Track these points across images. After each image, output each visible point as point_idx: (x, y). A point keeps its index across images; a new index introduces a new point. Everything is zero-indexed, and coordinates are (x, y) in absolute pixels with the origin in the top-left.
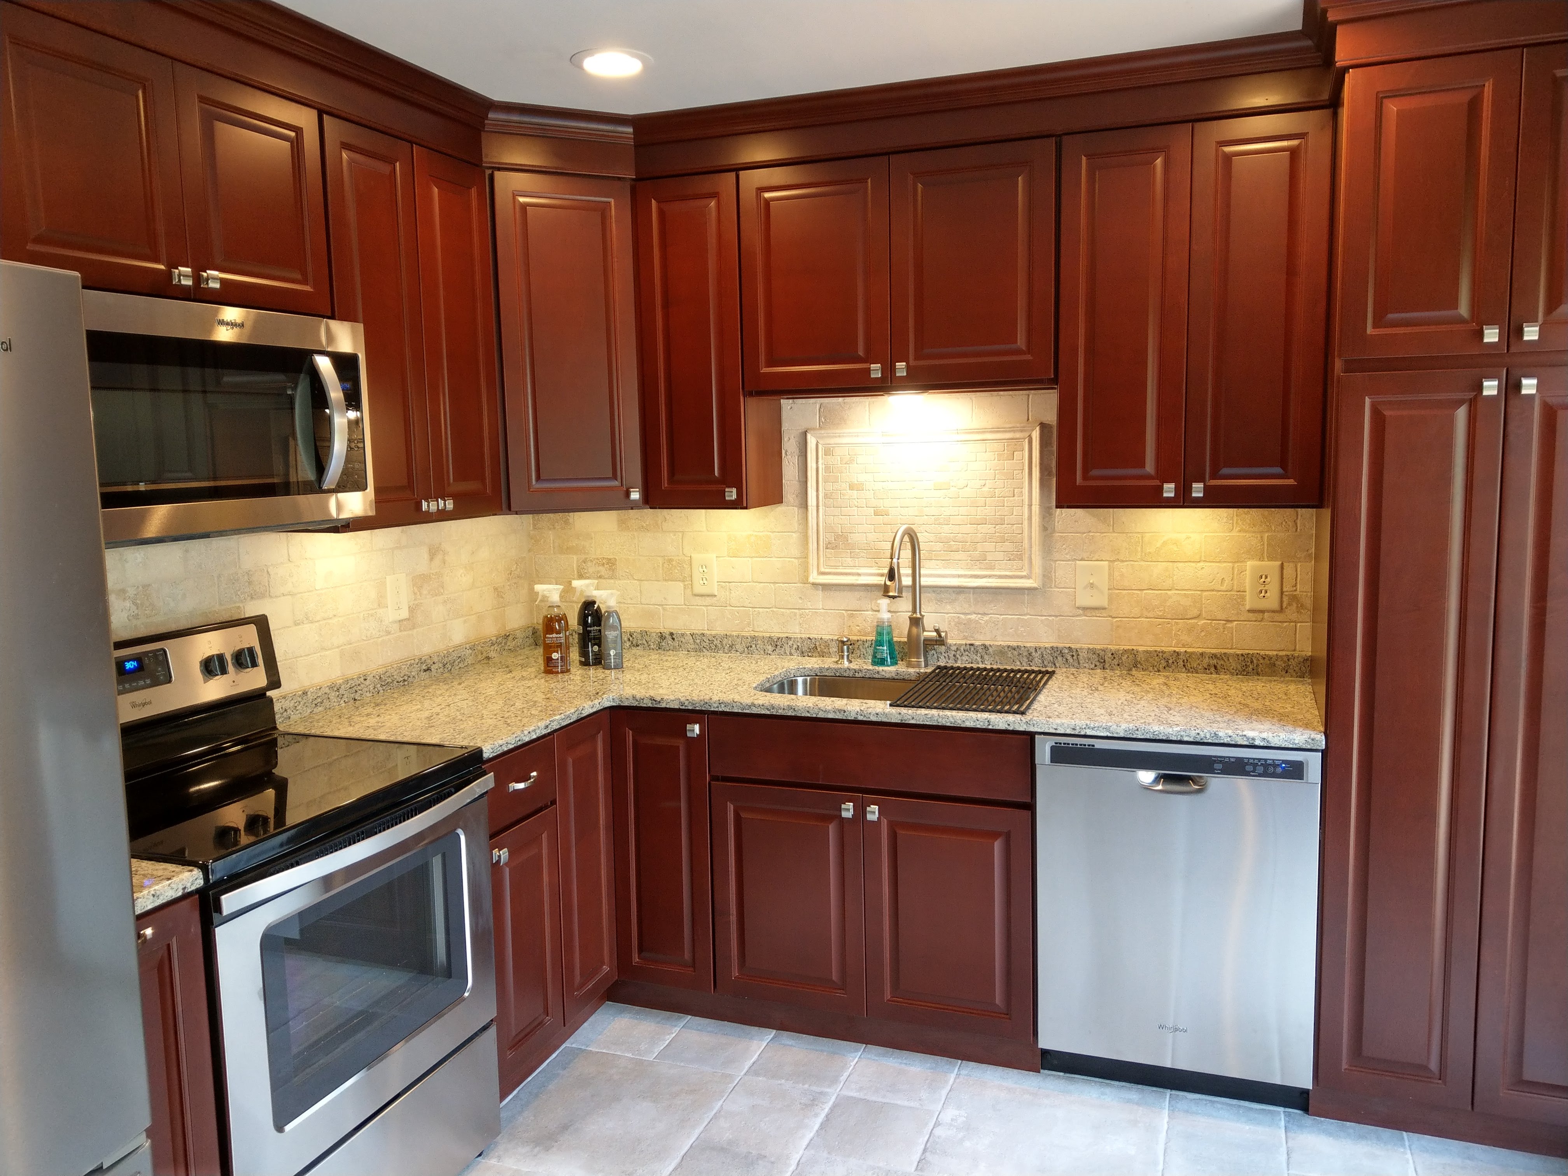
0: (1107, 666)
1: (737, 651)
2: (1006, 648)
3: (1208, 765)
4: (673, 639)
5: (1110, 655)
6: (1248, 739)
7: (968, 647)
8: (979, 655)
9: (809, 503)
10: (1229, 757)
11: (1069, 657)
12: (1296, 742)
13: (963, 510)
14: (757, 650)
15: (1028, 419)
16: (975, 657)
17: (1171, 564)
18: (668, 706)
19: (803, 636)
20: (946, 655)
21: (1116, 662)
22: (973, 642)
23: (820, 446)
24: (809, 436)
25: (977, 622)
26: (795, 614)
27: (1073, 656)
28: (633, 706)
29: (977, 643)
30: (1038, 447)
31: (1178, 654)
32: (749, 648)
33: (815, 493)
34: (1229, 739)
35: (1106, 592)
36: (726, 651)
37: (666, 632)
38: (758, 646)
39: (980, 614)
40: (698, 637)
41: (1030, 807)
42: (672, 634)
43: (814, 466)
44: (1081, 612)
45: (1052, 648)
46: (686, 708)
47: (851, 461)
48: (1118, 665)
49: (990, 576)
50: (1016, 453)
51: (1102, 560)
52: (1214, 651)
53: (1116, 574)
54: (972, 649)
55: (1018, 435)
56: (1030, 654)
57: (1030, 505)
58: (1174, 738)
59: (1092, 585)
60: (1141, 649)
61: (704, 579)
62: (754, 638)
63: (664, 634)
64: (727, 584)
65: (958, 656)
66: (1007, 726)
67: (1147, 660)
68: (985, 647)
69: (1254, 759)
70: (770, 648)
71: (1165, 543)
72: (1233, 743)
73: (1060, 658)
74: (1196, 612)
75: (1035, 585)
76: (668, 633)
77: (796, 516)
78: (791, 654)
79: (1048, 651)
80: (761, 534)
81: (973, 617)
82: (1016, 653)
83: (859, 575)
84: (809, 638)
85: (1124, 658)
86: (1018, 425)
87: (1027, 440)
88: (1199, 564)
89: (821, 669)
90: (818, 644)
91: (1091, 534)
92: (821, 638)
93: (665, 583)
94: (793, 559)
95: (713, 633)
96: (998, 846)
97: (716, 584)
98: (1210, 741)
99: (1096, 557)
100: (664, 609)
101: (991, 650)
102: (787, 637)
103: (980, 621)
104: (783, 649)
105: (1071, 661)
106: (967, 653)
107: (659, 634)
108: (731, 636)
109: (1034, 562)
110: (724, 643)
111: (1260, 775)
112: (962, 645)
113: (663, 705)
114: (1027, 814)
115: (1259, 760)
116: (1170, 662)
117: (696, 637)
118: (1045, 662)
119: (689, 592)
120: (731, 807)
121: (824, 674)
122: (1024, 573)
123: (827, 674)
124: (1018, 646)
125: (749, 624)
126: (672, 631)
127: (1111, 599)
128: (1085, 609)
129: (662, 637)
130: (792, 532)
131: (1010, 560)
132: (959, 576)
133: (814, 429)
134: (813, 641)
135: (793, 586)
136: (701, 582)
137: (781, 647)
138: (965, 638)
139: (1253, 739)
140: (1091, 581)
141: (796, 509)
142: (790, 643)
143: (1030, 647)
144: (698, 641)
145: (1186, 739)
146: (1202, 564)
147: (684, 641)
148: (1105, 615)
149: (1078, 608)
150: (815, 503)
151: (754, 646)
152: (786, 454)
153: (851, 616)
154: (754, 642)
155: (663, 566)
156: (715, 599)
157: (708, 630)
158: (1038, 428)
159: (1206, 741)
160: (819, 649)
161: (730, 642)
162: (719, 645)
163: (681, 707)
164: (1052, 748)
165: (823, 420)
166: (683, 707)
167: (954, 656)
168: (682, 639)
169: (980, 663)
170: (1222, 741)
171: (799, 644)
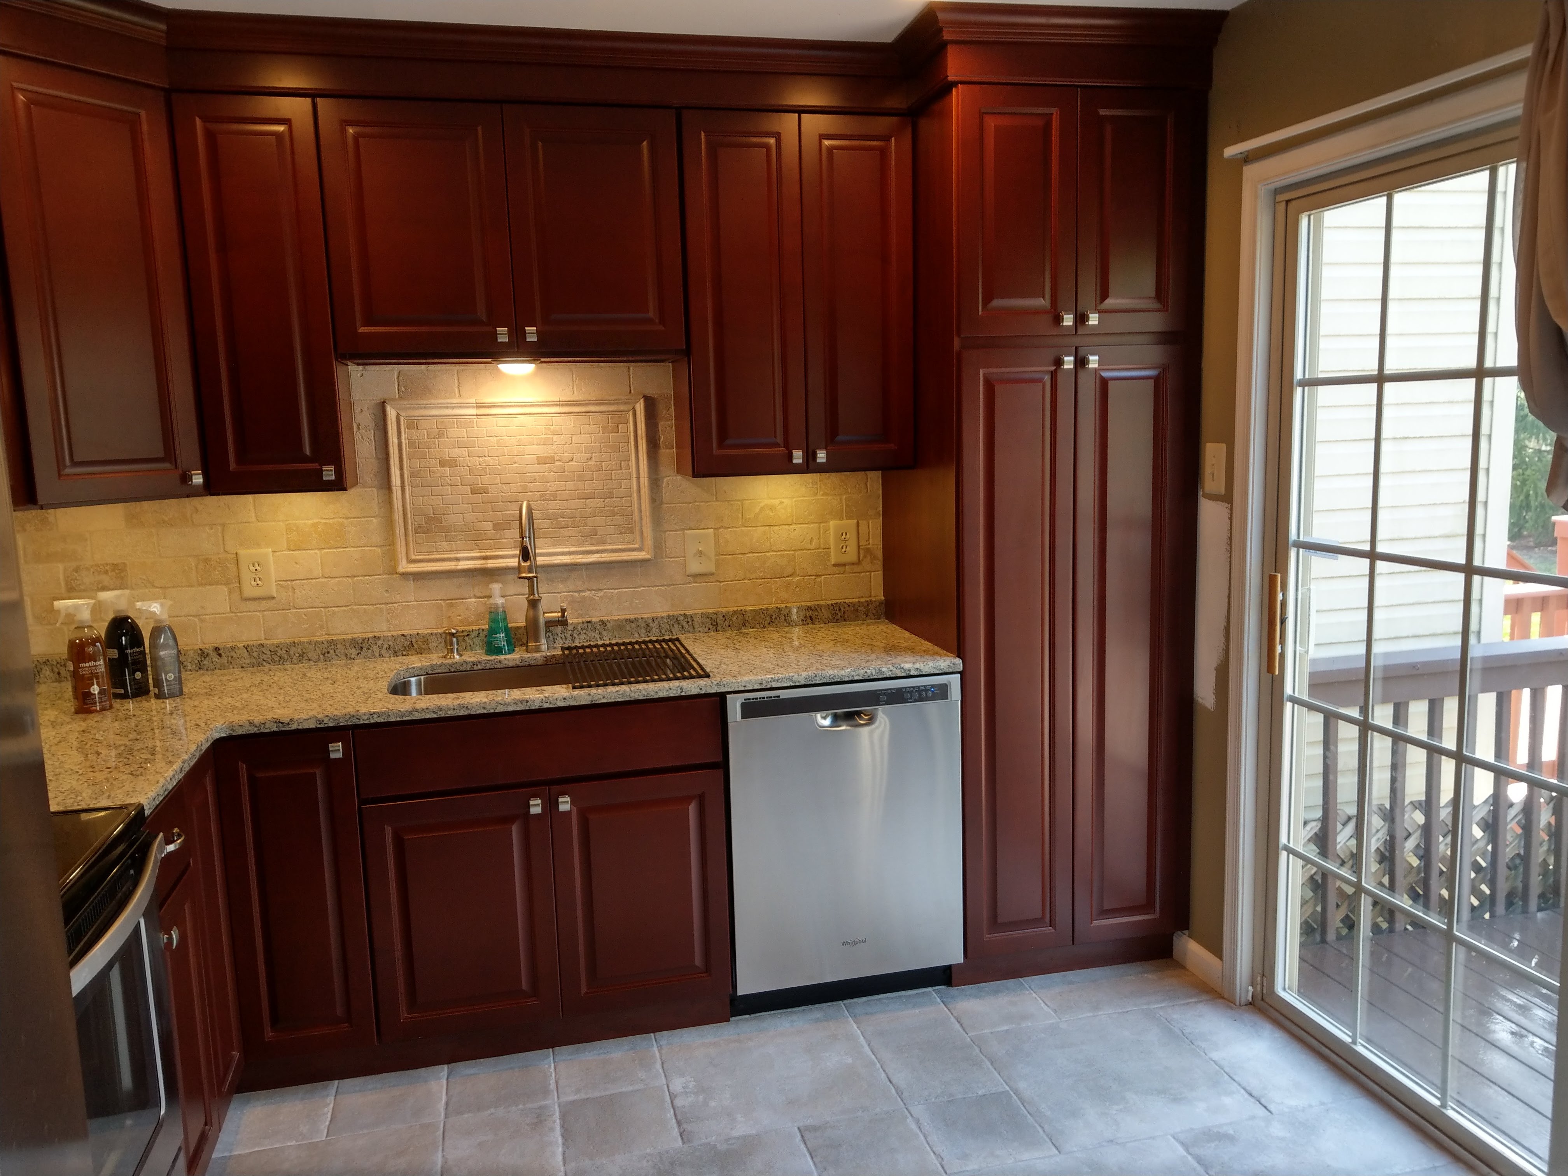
0: (719, 628)
1: (310, 660)
2: (624, 621)
3: (875, 698)
4: (220, 655)
5: (722, 618)
6: (905, 670)
7: (585, 625)
8: (597, 632)
9: (393, 483)
10: (891, 689)
11: (685, 624)
12: (942, 667)
13: (570, 485)
14: (337, 655)
15: (630, 392)
16: (593, 634)
17: (768, 528)
18: (300, 727)
19: (394, 633)
20: (563, 636)
21: (727, 623)
22: (589, 619)
23: (402, 419)
24: (388, 408)
25: (592, 599)
26: (381, 610)
27: (688, 622)
28: (251, 734)
29: (594, 620)
30: (643, 419)
31: (780, 609)
32: (326, 655)
33: (398, 472)
34: (890, 673)
35: (713, 558)
36: (295, 661)
37: (208, 647)
38: (337, 651)
39: (593, 590)
40: (254, 649)
41: (723, 765)
42: (217, 649)
43: (396, 441)
44: (691, 579)
45: (669, 616)
46: (326, 725)
47: (440, 435)
48: (729, 626)
49: (602, 551)
50: (620, 426)
51: (708, 528)
52: (808, 604)
53: (721, 540)
54: (590, 627)
55: (622, 408)
56: (648, 625)
57: (638, 478)
58: (847, 679)
59: (700, 553)
60: (748, 608)
61: (258, 579)
62: (332, 642)
63: (206, 650)
64: (289, 583)
65: (575, 635)
66: (699, 690)
67: (754, 618)
68: (603, 623)
69: (909, 687)
70: (354, 652)
71: (762, 509)
72: (894, 676)
73: (676, 626)
74: (790, 571)
75: (648, 557)
76: (211, 648)
77: (376, 499)
78: (381, 656)
79: (665, 620)
80: (331, 521)
81: (587, 593)
82: (634, 625)
83: (458, 559)
84: (403, 635)
85: (734, 619)
86: (623, 398)
87: (631, 413)
88: (791, 527)
89: (432, 666)
90: (414, 640)
91: (697, 504)
92: (418, 634)
93: (200, 588)
94: (374, 548)
95: (276, 642)
96: (692, 809)
97: (274, 584)
98: (875, 677)
99: (702, 526)
100: (202, 621)
101: (609, 625)
102: (375, 637)
103: (595, 597)
104: (370, 651)
105: (687, 627)
106: (584, 631)
107: (199, 652)
108: (301, 643)
109: (645, 534)
110: (292, 653)
111: (915, 701)
112: (579, 623)
113: (294, 727)
114: (720, 772)
115: (914, 687)
116: (774, 617)
117: (252, 649)
118: (662, 631)
119: (236, 596)
120: (389, 831)
121: (436, 671)
122: (636, 546)
123: (439, 671)
124: (635, 619)
125: (321, 627)
126: (216, 645)
127: (718, 564)
128: (695, 576)
129: (203, 654)
130: (372, 517)
131: (621, 534)
132: (570, 553)
133: (393, 400)
134: (408, 637)
135: (376, 579)
136: (253, 583)
137: (367, 649)
138: (580, 616)
139: (909, 670)
140: (700, 549)
141: (375, 490)
142: (379, 643)
143: (648, 618)
144: (255, 654)
145: (856, 678)
146: (793, 526)
147: (235, 656)
148: (713, 580)
149: (688, 576)
150: (398, 483)
151: (332, 652)
152: (358, 428)
153: (452, 605)
154: (333, 647)
155: (197, 568)
156: (274, 601)
157: (265, 639)
158: (642, 401)
159: (872, 677)
160: (416, 646)
161: (299, 650)
162: (286, 656)
163: (319, 726)
164: (743, 705)
165: (403, 389)
166: (322, 726)
167: (571, 635)
168: (233, 654)
169: (599, 639)
170: (885, 676)
171: (390, 643)
